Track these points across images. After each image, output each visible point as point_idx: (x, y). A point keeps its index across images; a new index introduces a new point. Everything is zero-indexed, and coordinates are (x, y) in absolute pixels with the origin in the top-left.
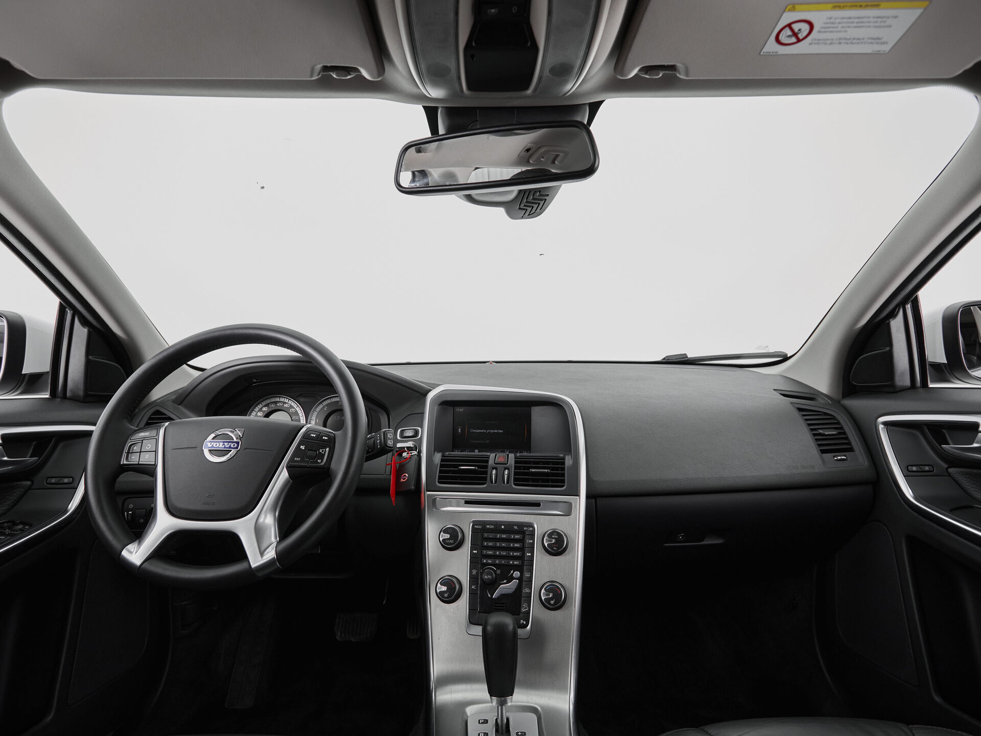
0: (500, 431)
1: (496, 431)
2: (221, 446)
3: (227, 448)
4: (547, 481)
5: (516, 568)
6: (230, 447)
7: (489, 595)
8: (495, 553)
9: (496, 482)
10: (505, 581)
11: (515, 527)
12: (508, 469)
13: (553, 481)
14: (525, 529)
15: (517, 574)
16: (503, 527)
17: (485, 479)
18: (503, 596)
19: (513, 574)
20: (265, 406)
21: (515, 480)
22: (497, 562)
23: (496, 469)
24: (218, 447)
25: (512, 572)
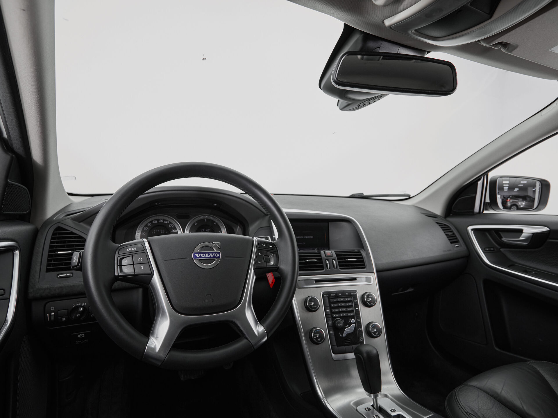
0: (311, 237)
1: (309, 237)
2: (207, 256)
3: (212, 257)
4: (354, 265)
5: (352, 317)
6: (214, 256)
7: (341, 335)
8: (339, 310)
9: (330, 268)
10: (348, 326)
11: (347, 294)
12: (335, 260)
13: (357, 265)
14: (352, 294)
15: (353, 320)
16: (340, 294)
17: (322, 266)
18: (348, 335)
19: (351, 321)
20: (149, 223)
21: (340, 266)
22: (341, 315)
23: (328, 260)
24: (205, 257)
25: (350, 320)
